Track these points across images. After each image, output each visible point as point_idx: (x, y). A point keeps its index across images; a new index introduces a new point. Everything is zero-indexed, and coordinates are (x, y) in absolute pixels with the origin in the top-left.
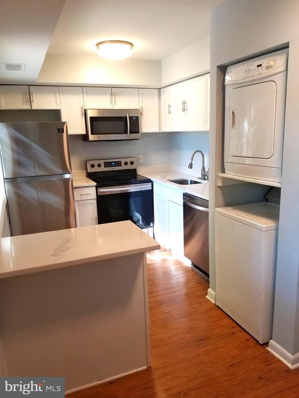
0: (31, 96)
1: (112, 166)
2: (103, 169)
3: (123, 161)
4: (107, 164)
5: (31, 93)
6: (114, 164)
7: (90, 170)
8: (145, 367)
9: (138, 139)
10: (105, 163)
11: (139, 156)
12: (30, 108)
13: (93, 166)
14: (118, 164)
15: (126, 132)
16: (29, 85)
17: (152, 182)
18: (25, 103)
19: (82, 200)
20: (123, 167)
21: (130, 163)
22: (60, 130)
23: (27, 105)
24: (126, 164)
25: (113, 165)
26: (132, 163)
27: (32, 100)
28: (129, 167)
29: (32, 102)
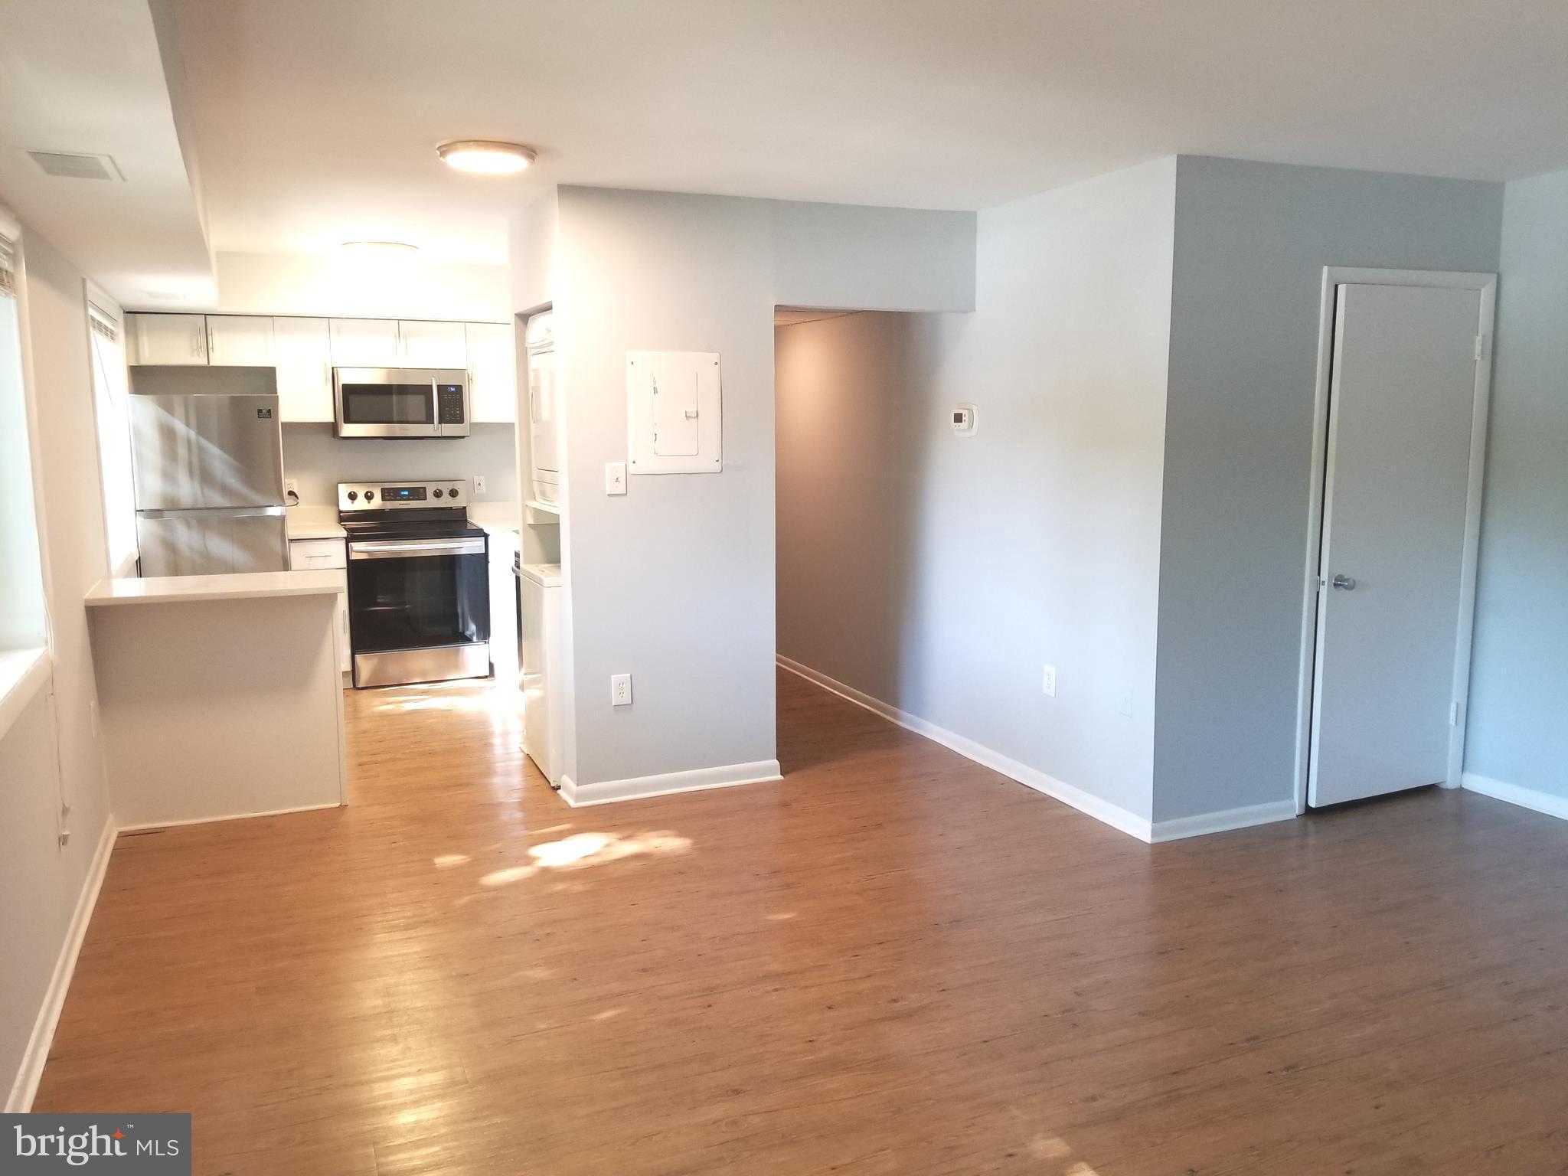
0: (210, 338)
1: (402, 498)
2: (377, 503)
3: (430, 490)
4: (389, 493)
5: (209, 332)
6: (406, 493)
7: (346, 505)
8: (338, 804)
9: (463, 437)
10: (383, 490)
11: (476, 477)
12: (207, 363)
13: (353, 496)
14: (418, 493)
15: (429, 420)
16: (205, 315)
17: (486, 536)
18: (196, 352)
19: (312, 567)
20: (431, 502)
21: (450, 494)
22: (263, 411)
23: (199, 356)
24: (438, 494)
25: (405, 495)
26: (454, 493)
27: (210, 346)
28: (446, 502)
29: (210, 351)
